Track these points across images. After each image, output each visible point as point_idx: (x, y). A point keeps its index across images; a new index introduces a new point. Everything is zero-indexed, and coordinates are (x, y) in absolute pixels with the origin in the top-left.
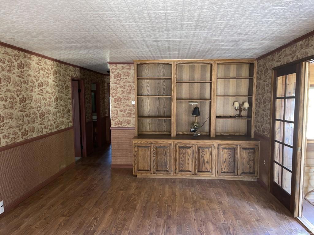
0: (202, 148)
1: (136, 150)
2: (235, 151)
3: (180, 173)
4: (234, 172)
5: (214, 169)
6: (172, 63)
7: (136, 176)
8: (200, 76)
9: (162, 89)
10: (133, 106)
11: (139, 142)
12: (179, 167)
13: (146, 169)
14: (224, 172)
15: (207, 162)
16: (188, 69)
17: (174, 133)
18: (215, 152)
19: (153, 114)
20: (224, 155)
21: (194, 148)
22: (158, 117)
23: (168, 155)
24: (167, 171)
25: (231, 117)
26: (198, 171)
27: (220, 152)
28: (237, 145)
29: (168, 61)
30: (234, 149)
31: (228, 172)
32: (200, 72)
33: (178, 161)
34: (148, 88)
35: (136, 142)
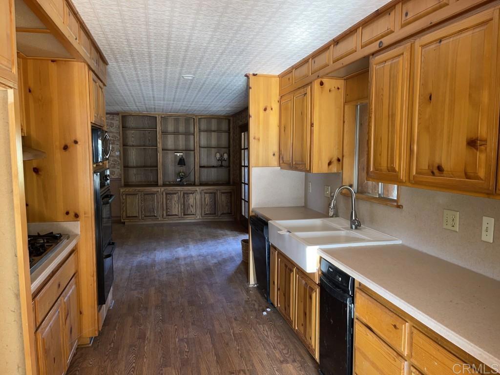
0: (187, 193)
1: (124, 197)
2: (215, 195)
3: (168, 217)
4: (215, 214)
5: (198, 212)
6: (157, 116)
7: (124, 223)
8: (184, 129)
9: (147, 139)
10: (117, 156)
11: (127, 190)
12: (166, 212)
13: (135, 215)
14: (207, 214)
15: (192, 206)
16: (173, 121)
17: (160, 182)
18: (198, 197)
19: (139, 164)
20: (206, 199)
21: (179, 194)
22: (144, 167)
23: (156, 201)
24: (155, 216)
25: (213, 167)
26: (184, 215)
27: (203, 196)
28: (217, 190)
29: (153, 113)
30: (215, 193)
31: (210, 214)
32: (184, 125)
33: (165, 206)
34: (133, 139)
35: (124, 190)
